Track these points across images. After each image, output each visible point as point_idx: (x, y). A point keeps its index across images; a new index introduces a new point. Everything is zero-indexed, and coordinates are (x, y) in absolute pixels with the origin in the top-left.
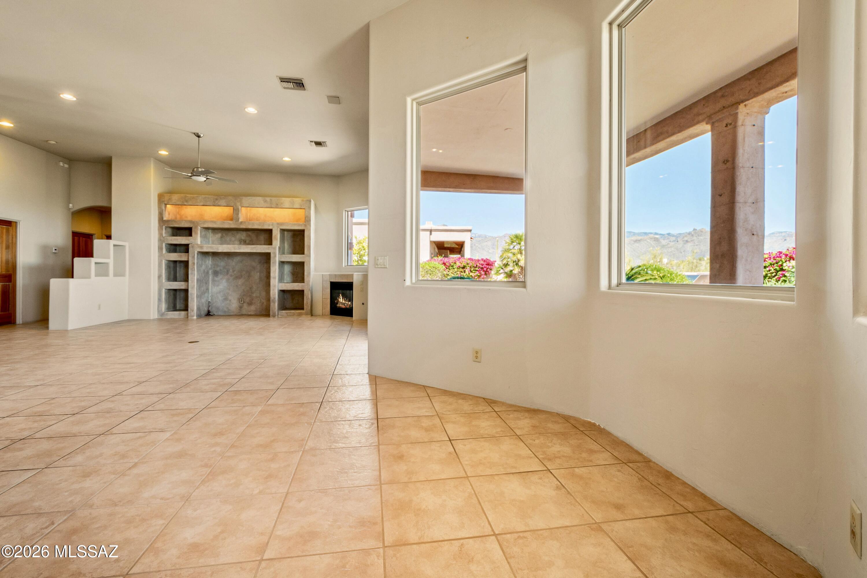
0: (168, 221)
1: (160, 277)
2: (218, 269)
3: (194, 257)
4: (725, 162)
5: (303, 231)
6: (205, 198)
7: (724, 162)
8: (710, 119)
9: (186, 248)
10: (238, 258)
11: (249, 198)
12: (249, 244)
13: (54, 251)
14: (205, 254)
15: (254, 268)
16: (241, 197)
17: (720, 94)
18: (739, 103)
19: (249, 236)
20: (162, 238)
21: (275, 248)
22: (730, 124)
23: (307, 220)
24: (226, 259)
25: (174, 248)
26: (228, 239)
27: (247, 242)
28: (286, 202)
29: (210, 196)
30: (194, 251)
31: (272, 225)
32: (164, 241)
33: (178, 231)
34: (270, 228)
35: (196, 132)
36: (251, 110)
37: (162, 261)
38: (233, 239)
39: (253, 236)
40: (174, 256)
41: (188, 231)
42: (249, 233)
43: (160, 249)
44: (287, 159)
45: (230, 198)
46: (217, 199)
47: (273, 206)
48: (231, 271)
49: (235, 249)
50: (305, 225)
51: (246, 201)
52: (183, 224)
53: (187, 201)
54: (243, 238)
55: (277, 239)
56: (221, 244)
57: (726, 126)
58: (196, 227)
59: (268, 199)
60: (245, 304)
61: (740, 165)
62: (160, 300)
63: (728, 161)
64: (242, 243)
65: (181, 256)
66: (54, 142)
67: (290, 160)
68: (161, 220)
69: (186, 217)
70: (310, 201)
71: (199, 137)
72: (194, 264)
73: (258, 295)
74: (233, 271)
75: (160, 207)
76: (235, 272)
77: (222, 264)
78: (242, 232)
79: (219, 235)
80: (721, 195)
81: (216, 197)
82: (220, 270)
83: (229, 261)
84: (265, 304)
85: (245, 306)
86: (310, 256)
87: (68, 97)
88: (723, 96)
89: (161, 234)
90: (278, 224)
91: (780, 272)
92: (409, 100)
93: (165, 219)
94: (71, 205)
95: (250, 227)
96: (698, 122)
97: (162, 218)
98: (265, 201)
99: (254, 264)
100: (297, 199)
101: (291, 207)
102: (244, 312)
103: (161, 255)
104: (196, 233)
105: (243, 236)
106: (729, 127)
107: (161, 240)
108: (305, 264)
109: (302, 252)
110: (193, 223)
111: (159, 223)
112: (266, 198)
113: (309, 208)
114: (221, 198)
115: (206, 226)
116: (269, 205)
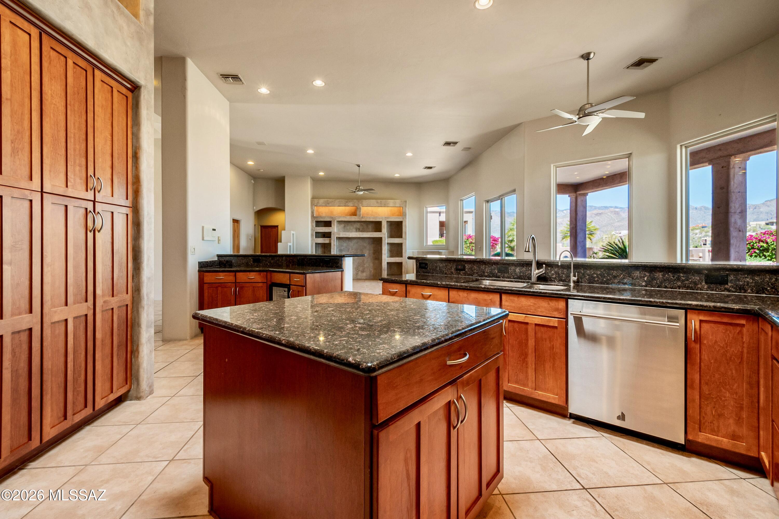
0: (317, 217)
2: (342, 248)
3: (334, 241)
4: (722, 188)
5: (401, 222)
6: (340, 201)
7: (721, 188)
8: (710, 162)
9: (327, 235)
10: (355, 241)
11: (367, 200)
12: (362, 231)
13: (250, 238)
14: (339, 238)
15: (365, 247)
16: (362, 200)
17: (718, 148)
18: (731, 156)
19: (363, 226)
20: (313, 229)
21: (385, 234)
22: (725, 167)
23: (403, 214)
24: (347, 241)
25: (318, 235)
26: (348, 228)
27: (361, 230)
28: (391, 202)
29: (342, 200)
30: (334, 237)
31: (382, 218)
32: (314, 230)
33: (319, 223)
34: (380, 220)
35: (358, 164)
36: (409, 154)
37: (313, 243)
38: (352, 228)
39: (365, 225)
40: (321, 240)
41: (328, 224)
42: (362, 223)
43: (312, 235)
44: (397, 175)
45: (355, 200)
46: (347, 202)
47: (382, 206)
48: (350, 249)
49: (360, 235)
50: (403, 218)
51: (365, 202)
52: (327, 219)
53: (328, 204)
54: (358, 227)
55: (385, 228)
56: (344, 232)
57: (723, 167)
58: (334, 221)
59: (379, 201)
60: (359, 272)
61: (732, 191)
63: (723, 188)
64: (358, 230)
65: (325, 240)
66: (262, 170)
67: (399, 175)
68: (312, 216)
69: (322, 213)
70: (406, 202)
71: (359, 166)
72: (334, 245)
73: (368, 265)
74: (352, 250)
75: (312, 208)
77: (345, 244)
78: (357, 223)
79: (342, 225)
80: (719, 208)
81: (346, 201)
82: (344, 249)
83: (349, 243)
84: (372, 271)
85: (360, 273)
86: (406, 239)
87: (310, 151)
88: (720, 150)
89: (312, 226)
90: (385, 218)
92: (552, 165)
93: (315, 216)
94: (255, 207)
95: (368, 220)
96: (703, 163)
97: (313, 215)
98: (377, 203)
99: (365, 245)
100: (398, 201)
101: (394, 206)
102: (359, 277)
103: (312, 240)
104: (334, 225)
105: (358, 225)
106: (724, 168)
107: (312, 230)
108: (403, 245)
109: (400, 236)
110: (332, 218)
111: (312, 219)
112: (378, 200)
113: (406, 206)
114: (349, 201)
115: (340, 220)
116: (380, 205)
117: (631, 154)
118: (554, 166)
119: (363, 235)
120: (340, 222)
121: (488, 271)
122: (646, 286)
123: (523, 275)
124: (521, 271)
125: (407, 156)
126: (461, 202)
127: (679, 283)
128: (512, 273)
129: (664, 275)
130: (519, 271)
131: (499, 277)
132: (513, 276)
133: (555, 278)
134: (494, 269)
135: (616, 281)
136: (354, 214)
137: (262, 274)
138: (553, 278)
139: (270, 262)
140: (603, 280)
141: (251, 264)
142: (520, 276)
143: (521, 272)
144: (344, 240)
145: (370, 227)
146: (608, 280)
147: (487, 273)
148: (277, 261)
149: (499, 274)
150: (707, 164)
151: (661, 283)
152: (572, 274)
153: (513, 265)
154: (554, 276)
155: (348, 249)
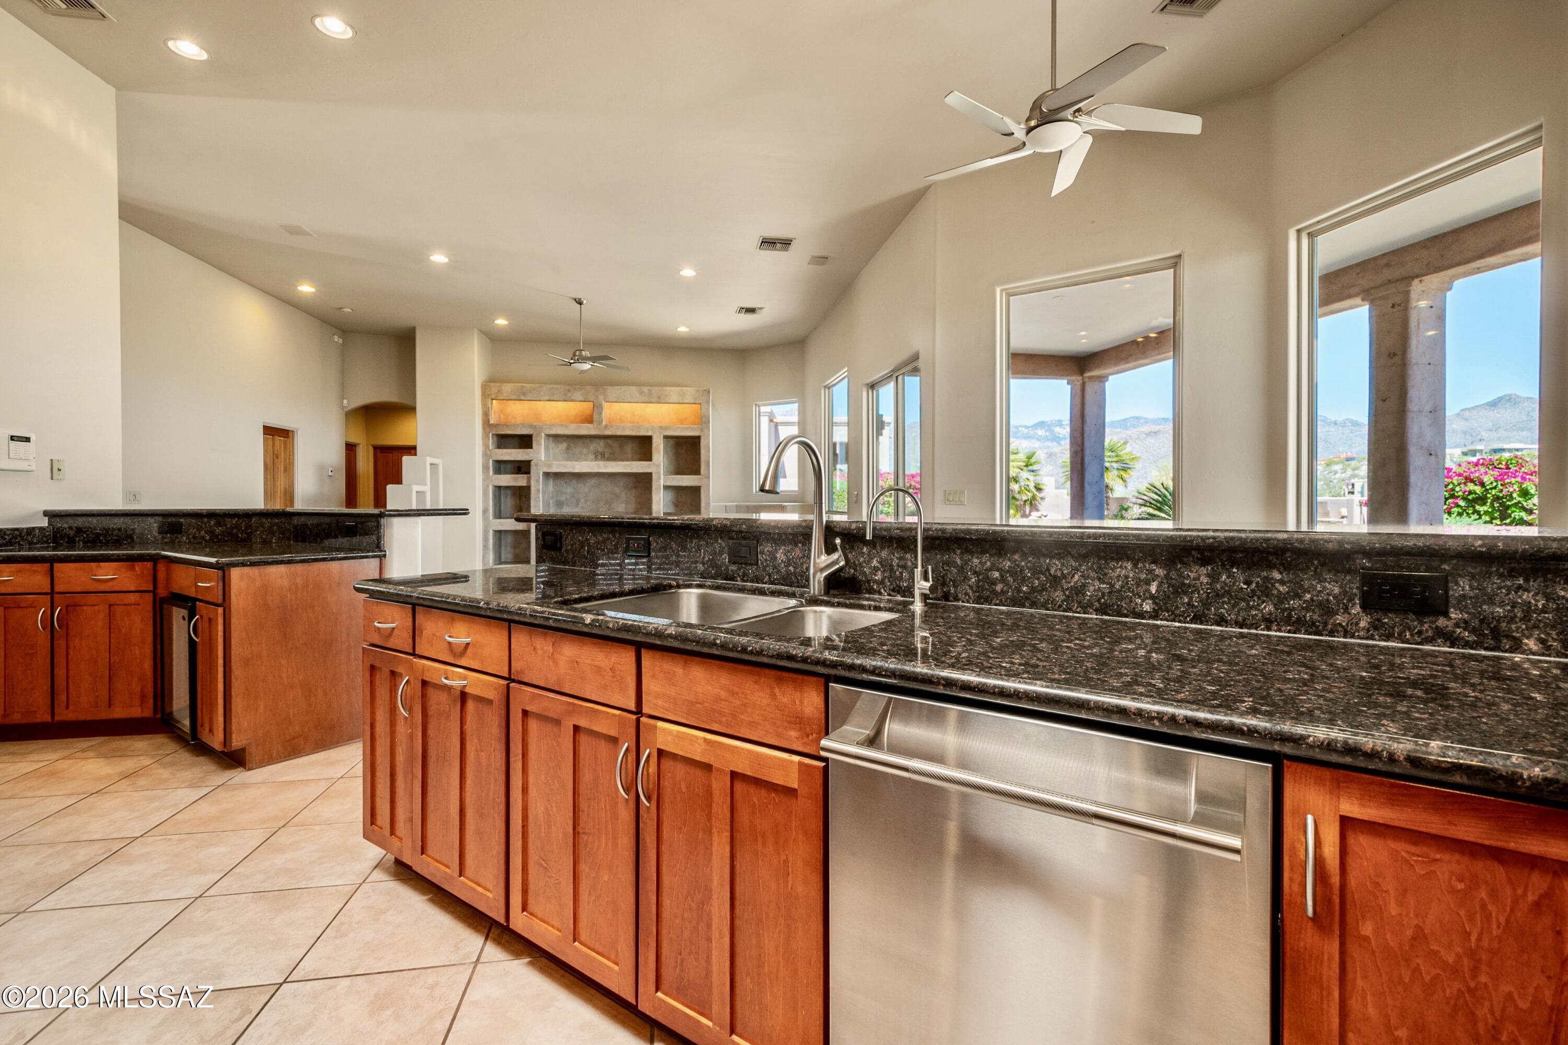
0: (497, 425)
1: (485, 511)
2: (563, 498)
3: (538, 481)
4: (1392, 355)
5: (698, 438)
6: (552, 389)
7: (1389, 355)
8: (1367, 294)
9: (522, 468)
10: (593, 481)
11: (616, 387)
12: (609, 459)
13: (330, 474)
14: (552, 476)
15: (617, 496)
16: (605, 387)
17: (1385, 261)
18: (1413, 278)
19: (610, 446)
20: (488, 452)
21: (658, 466)
22: (1399, 305)
23: (703, 421)
24: (574, 482)
25: (501, 466)
26: (577, 451)
27: (606, 455)
28: (673, 393)
29: (559, 386)
30: (537, 473)
31: (652, 429)
32: (491, 456)
33: (504, 440)
34: (649, 434)
35: (577, 296)
36: (688, 272)
37: (488, 486)
38: (585, 451)
39: (615, 445)
40: (506, 480)
41: (525, 441)
42: (609, 441)
43: (485, 468)
44: (683, 329)
45: (589, 387)
46: (569, 391)
47: (652, 400)
48: (582, 500)
49: (599, 467)
50: (702, 430)
51: (612, 392)
52: (519, 429)
53: (524, 394)
54: (600, 449)
55: (659, 452)
56: (568, 459)
57: (1393, 306)
58: (539, 434)
59: (646, 389)
61: (1414, 361)
62: (485, 547)
63: (1395, 354)
64: (598, 457)
65: (516, 480)
66: (350, 310)
67: (687, 330)
68: (486, 423)
69: (515, 418)
70: (709, 392)
71: (580, 303)
72: (538, 491)
74: (586, 501)
75: (484, 405)
76: (589, 503)
77: (569, 490)
78: (598, 441)
79: (564, 446)
80: (1385, 401)
81: (567, 388)
82: (566, 499)
83: (580, 485)
86: (708, 477)
87: (439, 258)
88: (1388, 265)
89: (486, 446)
90: (661, 428)
91: (1450, 501)
92: (998, 290)
93: (491, 422)
94: (345, 402)
95: (619, 433)
96: (1349, 297)
97: (488, 421)
98: (641, 393)
99: (617, 490)
100: (689, 389)
101: (681, 401)
103: (486, 478)
104: (539, 444)
105: (600, 446)
106: (1397, 308)
107: (486, 455)
108: (702, 490)
109: (696, 471)
110: (531, 426)
111: (484, 428)
112: (642, 388)
113: (708, 402)
114: (575, 389)
115: (553, 432)
116: (647, 399)
117: (1179, 256)
118: (1002, 291)
119: (606, 467)
120: (557, 437)
121: (707, 559)
122: (1155, 615)
123: (795, 573)
124: (789, 560)
125: (682, 276)
126: (827, 390)
127: (1269, 608)
128: (768, 566)
129: (1214, 577)
130: (783, 558)
131: (733, 579)
132: (769, 575)
133: (882, 582)
134: (721, 553)
135: (1058, 596)
136: (589, 420)
137: (138, 566)
138: (876, 581)
139: (211, 533)
140: (1019, 590)
141: (155, 537)
142: (789, 574)
143: (789, 563)
144: (568, 481)
145: (629, 448)
146: (1033, 590)
147: (703, 564)
148: (232, 528)
149: (733, 568)
150: (1358, 300)
151: (1206, 604)
152: (918, 571)
153: (768, 540)
154: (878, 577)
155: (578, 501)
